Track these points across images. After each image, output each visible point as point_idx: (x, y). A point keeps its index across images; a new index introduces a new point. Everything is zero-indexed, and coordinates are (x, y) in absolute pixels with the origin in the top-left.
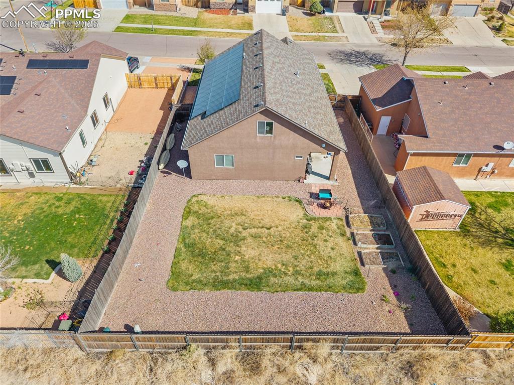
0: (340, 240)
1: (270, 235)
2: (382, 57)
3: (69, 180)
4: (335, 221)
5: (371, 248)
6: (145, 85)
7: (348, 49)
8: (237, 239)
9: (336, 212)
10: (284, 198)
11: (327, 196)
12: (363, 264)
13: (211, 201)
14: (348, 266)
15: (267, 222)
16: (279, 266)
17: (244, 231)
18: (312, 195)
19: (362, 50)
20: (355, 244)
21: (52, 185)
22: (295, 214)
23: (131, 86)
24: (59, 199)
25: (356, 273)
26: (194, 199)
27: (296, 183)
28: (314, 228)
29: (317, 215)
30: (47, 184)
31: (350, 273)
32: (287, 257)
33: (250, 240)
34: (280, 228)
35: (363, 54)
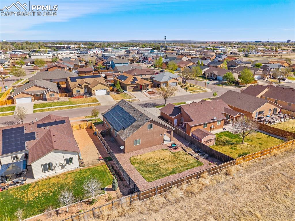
0: (187, 156)
1: (165, 161)
2: (155, 104)
3: (79, 166)
4: (181, 152)
5: (197, 155)
6: (75, 129)
7: (142, 103)
8: (156, 165)
9: (179, 149)
10: (161, 150)
11: (174, 145)
12: (198, 159)
13: (138, 158)
14: (194, 161)
15: (161, 158)
16: (176, 167)
17: (157, 162)
18: (169, 147)
19: (147, 102)
20: (192, 155)
22: (168, 154)
25: (198, 162)
26: (132, 159)
27: (161, 145)
28: (177, 155)
29: (175, 152)
31: (196, 162)
32: (176, 164)
33: (161, 164)
34: (167, 158)
35: (148, 104)
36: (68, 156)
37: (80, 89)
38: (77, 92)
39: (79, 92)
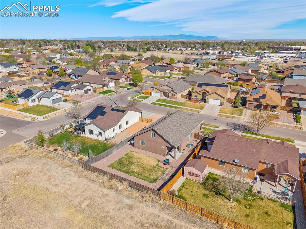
0: (160, 173)
1: (142, 166)
3: (105, 140)
4: (164, 169)
6: (144, 121)
8: (133, 164)
9: (167, 167)
10: (155, 159)
11: (167, 161)
13: (135, 154)
15: (145, 163)
16: (137, 172)
17: (136, 163)
20: (164, 175)
21: (101, 140)
22: (154, 163)
23: (140, 121)
24: (100, 143)
26: (131, 152)
27: (162, 156)
28: (156, 168)
29: (160, 166)
30: (100, 139)
31: (154, 179)
32: (141, 171)
33: (136, 165)
34: (147, 165)
36: (101, 131)
37: (198, 95)
38: (195, 97)
39: (197, 97)
